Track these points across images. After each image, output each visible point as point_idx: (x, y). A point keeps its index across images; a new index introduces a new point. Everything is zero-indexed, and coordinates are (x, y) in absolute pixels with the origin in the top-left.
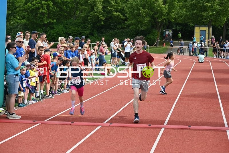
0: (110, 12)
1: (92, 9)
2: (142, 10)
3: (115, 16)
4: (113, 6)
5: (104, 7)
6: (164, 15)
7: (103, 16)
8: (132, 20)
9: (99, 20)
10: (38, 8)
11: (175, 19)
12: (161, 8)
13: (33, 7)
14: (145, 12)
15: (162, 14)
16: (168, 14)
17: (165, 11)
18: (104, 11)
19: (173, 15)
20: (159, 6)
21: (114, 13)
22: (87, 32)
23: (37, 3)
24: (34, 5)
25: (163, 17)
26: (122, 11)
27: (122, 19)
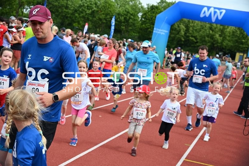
0: (188, 37)
1: (178, 33)
2: (207, 39)
3: (191, 39)
4: (190, 34)
5: (185, 33)
6: (219, 44)
7: (184, 38)
8: (200, 43)
9: (181, 40)
10: (148, 28)
11: (225, 47)
12: (217, 39)
13: (146, 27)
14: (208, 40)
15: (218, 42)
16: (222, 43)
17: (220, 41)
18: (185, 35)
19: (225, 44)
20: (216, 38)
21: (191, 38)
22: (174, 46)
23: (149, 26)
24: (146, 26)
25: (218, 44)
26: (195, 37)
27: (194, 42)
